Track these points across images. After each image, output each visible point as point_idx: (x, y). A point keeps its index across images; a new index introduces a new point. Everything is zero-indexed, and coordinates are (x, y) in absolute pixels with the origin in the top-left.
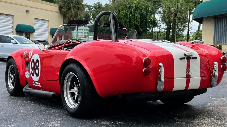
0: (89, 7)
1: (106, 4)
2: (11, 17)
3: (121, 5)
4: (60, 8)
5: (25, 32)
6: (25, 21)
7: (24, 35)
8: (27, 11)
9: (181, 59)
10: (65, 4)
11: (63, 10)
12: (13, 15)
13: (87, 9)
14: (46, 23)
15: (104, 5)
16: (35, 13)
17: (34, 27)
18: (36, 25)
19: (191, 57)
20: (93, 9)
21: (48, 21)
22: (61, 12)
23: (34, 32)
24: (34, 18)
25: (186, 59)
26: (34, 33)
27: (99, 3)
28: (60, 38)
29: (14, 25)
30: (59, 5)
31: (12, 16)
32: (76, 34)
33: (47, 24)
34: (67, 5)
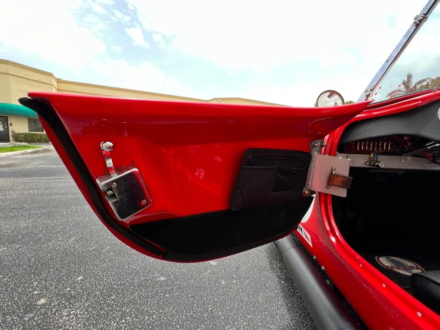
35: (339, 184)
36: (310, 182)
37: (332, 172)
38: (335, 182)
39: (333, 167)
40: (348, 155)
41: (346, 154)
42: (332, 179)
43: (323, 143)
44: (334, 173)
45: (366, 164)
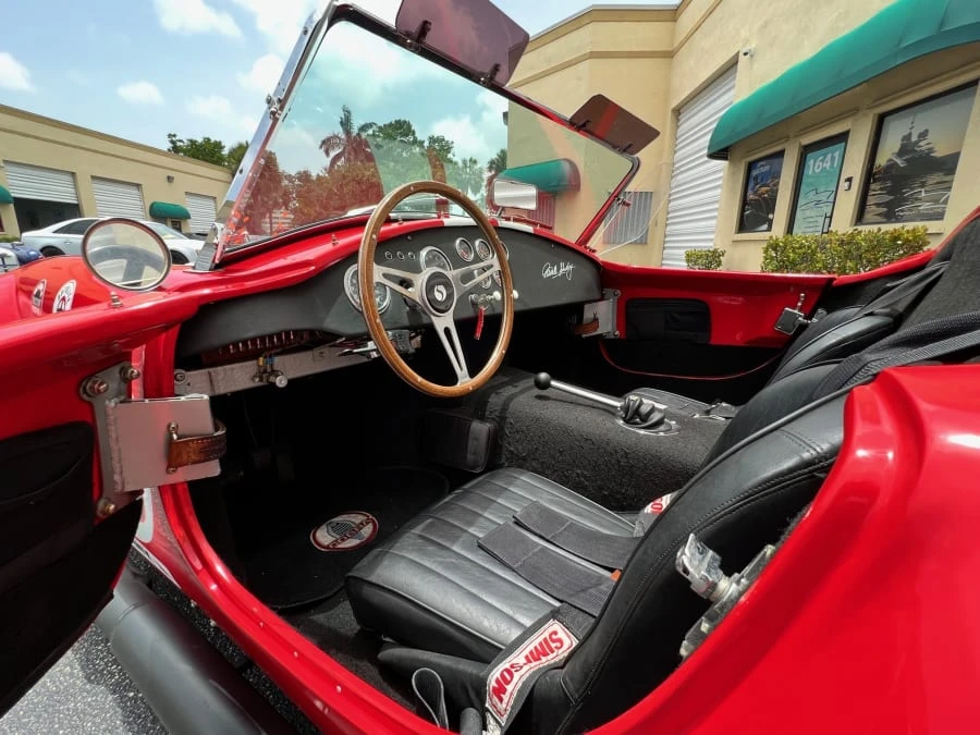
0: (289, 177)
1: (318, 175)
3: (344, 177)
5: (171, 218)
6: (169, 197)
7: (169, 223)
8: (169, 177)
12: (140, 185)
13: (286, 182)
14: (211, 203)
15: (314, 175)
17: (188, 209)
18: (190, 206)
20: (297, 182)
21: (215, 198)
23: (189, 218)
24: (185, 192)
26: (189, 220)
27: (305, 172)
29: (144, 203)
32: (268, 225)
35: (194, 457)
36: (117, 477)
37: (171, 438)
38: (185, 457)
39: (169, 426)
40: (211, 370)
41: (206, 370)
42: (175, 453)
43: (126, 372)
44: (175, 436)
45: (253, 380)
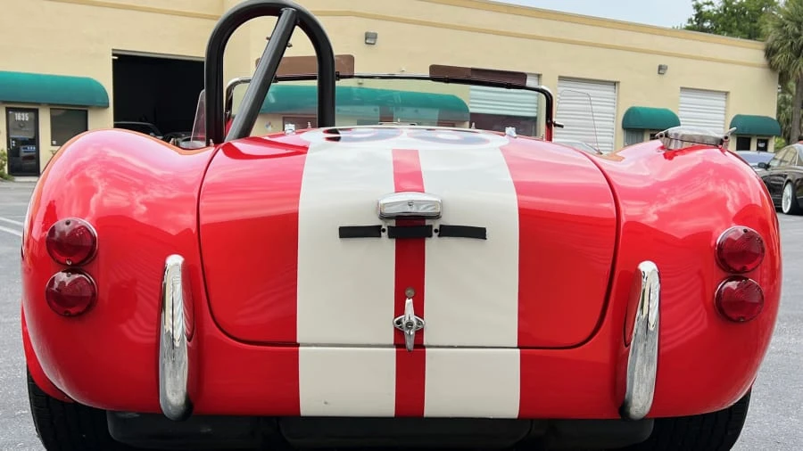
2: (612, 88)
4: (770, 53)
5: (651, 130)
8: (660, 68)
9: (347, 233)
10: (787, 38)
11: (777, 58)
12: (618, 82)
14: (720, 102)
16: (684, 73)
18: (685, 109)
19: (428, 222)
21: (727, 93)
22: (772, 67)
24: (682, 88)
25: (390, 236)
28: (762, 145)
29: (617, 111)
30: (768, 45)
31: (615, 84)
33: (723, 103)
34: (792, 43)
